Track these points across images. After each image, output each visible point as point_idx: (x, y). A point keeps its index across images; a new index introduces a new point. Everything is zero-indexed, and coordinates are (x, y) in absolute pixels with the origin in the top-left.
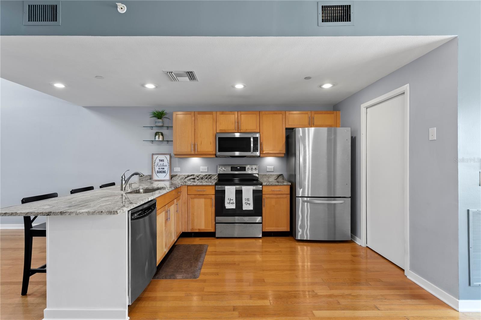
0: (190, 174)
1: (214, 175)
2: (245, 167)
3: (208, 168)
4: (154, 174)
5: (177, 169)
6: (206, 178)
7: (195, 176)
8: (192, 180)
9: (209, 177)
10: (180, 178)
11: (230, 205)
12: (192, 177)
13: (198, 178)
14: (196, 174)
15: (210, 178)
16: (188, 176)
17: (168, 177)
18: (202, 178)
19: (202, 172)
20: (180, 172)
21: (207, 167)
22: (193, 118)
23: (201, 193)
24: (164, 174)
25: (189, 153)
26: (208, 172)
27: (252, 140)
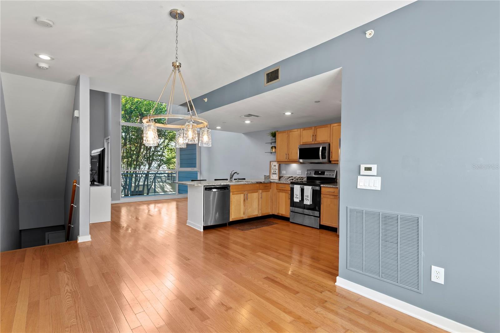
1: (304, 178)
2: (325, 172)
4: (271, 175)
5: (284, 172)
9: (302, 179)
10: (284, 179)
11: (297, 199)
12: (291, 178)
13: (295, 179)
14: (294, 176)
16: (289, 177)
17: (277, 178)
18: (297, 180)
19: (298, 175)
20: (286, 174)
21: (301, 171)
22: (287, 135)
23: (283, 189)
24: (276, 175)
25: (285, 161)
26: (301, 175)
27: (321, 148)
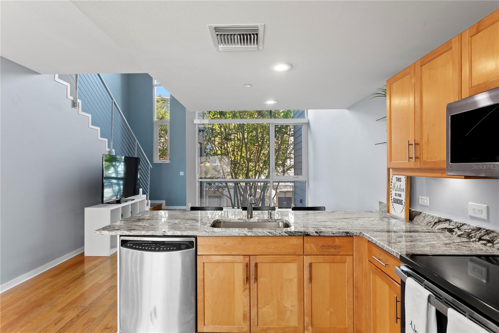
0: (444, 217)
3: (488, 207)
5: (423, 200)
6: (480, 239)
7: (452, 223)
8: (448, 233)
9: (487, 237)
12: (446, 225)
13: (459, 233)
14: (455, 221)
15: (489, 241)
16: (440, 221)
17: (405, 214)
18: (469, 236)
19: (472, 218)
20: (430, 208)
21: (485, 205)
26: (488, 220)
